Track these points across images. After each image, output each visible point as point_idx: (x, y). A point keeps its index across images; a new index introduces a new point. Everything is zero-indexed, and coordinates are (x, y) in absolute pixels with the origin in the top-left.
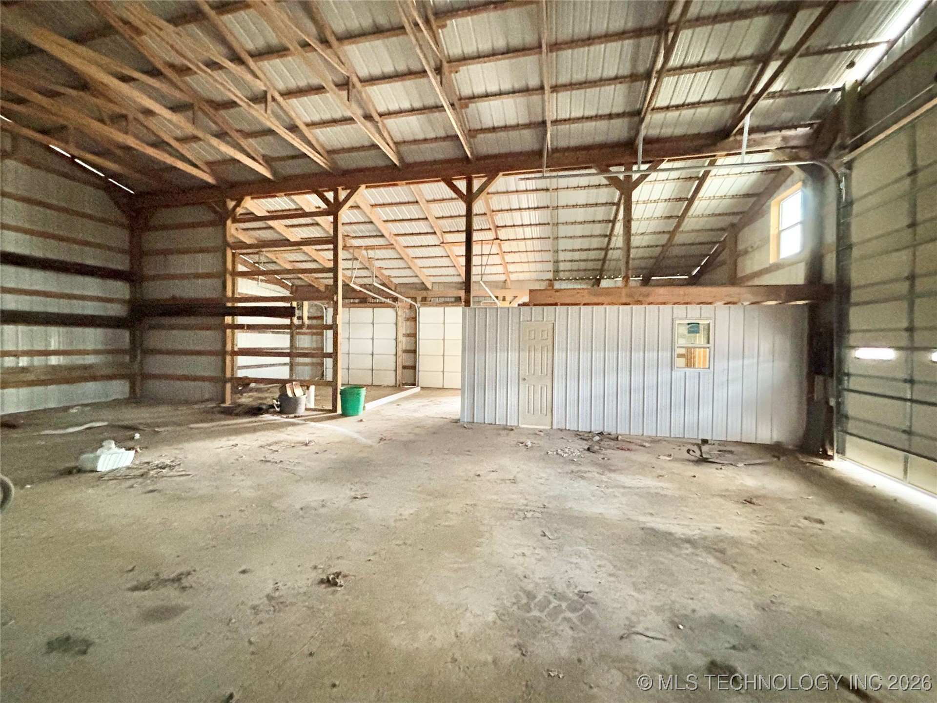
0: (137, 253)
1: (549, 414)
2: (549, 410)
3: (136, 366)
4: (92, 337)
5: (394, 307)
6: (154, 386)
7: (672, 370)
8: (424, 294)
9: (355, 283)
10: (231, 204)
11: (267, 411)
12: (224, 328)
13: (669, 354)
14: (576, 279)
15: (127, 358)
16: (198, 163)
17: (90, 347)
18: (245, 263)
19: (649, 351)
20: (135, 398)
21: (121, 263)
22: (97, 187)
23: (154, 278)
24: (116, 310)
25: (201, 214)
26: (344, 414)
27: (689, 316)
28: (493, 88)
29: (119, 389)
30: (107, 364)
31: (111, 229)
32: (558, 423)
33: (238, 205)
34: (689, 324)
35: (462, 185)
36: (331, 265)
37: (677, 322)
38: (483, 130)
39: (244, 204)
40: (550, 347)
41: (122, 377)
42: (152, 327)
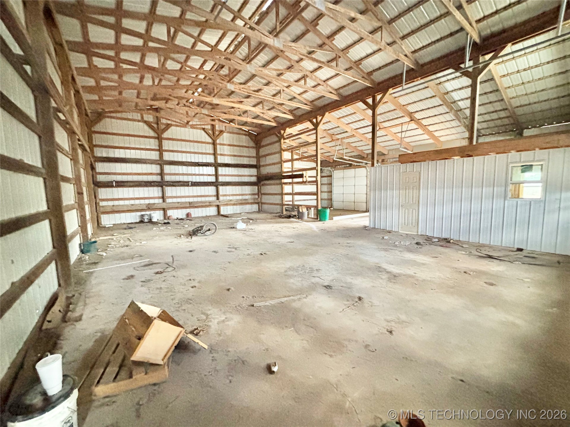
0: (258, 157)
1: (416, 227)
2: (416, 224)
3: (259, 199)
4: (247, 189)
5: (365, 167)
6: (265, 207)
7: (505, 200)
8: (383, 157)
9: (346, 156)
10: (282, 132)
11: (293, 217)
12: (282, 184)
13: (503, 189)
14: (499, 133)
15: (257, 197)
16: (270, 119)
17: (247, 193)
18: (297, 154)
19: (486, 187)
20: (260, 211)
21: (253, 162)
22: (245, 135)
23: (263, 166)
24: (254, 179)
25: (274, 138)
26: (320, 221)
27: (522, 160)
28: (370, 51)
29: (255, 207)
30: (252, 199)
31: (251, 149)
32: (421, 231)
33: (284, 132)
34: (522, 166)
35: (370, 101)
36: (315, 153)
37: (511, 165)
38: (374, 71)
39: (286, 131)
40: (418, 187)
41: (256, 203)
42: (263, 185)
